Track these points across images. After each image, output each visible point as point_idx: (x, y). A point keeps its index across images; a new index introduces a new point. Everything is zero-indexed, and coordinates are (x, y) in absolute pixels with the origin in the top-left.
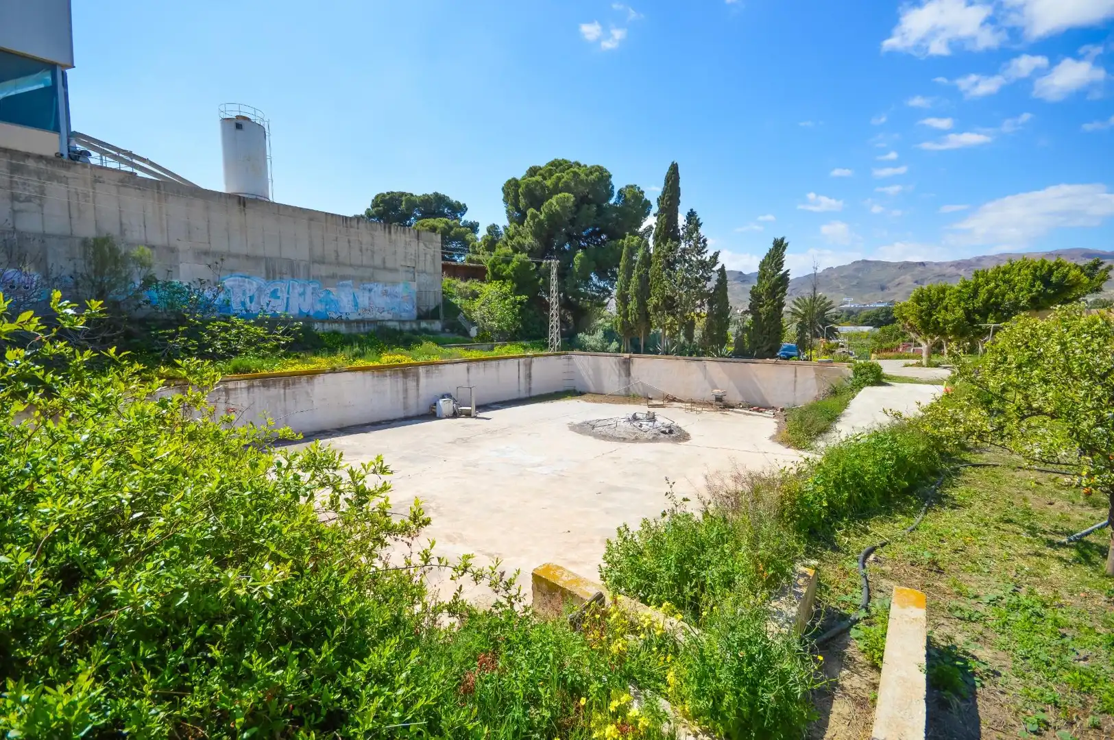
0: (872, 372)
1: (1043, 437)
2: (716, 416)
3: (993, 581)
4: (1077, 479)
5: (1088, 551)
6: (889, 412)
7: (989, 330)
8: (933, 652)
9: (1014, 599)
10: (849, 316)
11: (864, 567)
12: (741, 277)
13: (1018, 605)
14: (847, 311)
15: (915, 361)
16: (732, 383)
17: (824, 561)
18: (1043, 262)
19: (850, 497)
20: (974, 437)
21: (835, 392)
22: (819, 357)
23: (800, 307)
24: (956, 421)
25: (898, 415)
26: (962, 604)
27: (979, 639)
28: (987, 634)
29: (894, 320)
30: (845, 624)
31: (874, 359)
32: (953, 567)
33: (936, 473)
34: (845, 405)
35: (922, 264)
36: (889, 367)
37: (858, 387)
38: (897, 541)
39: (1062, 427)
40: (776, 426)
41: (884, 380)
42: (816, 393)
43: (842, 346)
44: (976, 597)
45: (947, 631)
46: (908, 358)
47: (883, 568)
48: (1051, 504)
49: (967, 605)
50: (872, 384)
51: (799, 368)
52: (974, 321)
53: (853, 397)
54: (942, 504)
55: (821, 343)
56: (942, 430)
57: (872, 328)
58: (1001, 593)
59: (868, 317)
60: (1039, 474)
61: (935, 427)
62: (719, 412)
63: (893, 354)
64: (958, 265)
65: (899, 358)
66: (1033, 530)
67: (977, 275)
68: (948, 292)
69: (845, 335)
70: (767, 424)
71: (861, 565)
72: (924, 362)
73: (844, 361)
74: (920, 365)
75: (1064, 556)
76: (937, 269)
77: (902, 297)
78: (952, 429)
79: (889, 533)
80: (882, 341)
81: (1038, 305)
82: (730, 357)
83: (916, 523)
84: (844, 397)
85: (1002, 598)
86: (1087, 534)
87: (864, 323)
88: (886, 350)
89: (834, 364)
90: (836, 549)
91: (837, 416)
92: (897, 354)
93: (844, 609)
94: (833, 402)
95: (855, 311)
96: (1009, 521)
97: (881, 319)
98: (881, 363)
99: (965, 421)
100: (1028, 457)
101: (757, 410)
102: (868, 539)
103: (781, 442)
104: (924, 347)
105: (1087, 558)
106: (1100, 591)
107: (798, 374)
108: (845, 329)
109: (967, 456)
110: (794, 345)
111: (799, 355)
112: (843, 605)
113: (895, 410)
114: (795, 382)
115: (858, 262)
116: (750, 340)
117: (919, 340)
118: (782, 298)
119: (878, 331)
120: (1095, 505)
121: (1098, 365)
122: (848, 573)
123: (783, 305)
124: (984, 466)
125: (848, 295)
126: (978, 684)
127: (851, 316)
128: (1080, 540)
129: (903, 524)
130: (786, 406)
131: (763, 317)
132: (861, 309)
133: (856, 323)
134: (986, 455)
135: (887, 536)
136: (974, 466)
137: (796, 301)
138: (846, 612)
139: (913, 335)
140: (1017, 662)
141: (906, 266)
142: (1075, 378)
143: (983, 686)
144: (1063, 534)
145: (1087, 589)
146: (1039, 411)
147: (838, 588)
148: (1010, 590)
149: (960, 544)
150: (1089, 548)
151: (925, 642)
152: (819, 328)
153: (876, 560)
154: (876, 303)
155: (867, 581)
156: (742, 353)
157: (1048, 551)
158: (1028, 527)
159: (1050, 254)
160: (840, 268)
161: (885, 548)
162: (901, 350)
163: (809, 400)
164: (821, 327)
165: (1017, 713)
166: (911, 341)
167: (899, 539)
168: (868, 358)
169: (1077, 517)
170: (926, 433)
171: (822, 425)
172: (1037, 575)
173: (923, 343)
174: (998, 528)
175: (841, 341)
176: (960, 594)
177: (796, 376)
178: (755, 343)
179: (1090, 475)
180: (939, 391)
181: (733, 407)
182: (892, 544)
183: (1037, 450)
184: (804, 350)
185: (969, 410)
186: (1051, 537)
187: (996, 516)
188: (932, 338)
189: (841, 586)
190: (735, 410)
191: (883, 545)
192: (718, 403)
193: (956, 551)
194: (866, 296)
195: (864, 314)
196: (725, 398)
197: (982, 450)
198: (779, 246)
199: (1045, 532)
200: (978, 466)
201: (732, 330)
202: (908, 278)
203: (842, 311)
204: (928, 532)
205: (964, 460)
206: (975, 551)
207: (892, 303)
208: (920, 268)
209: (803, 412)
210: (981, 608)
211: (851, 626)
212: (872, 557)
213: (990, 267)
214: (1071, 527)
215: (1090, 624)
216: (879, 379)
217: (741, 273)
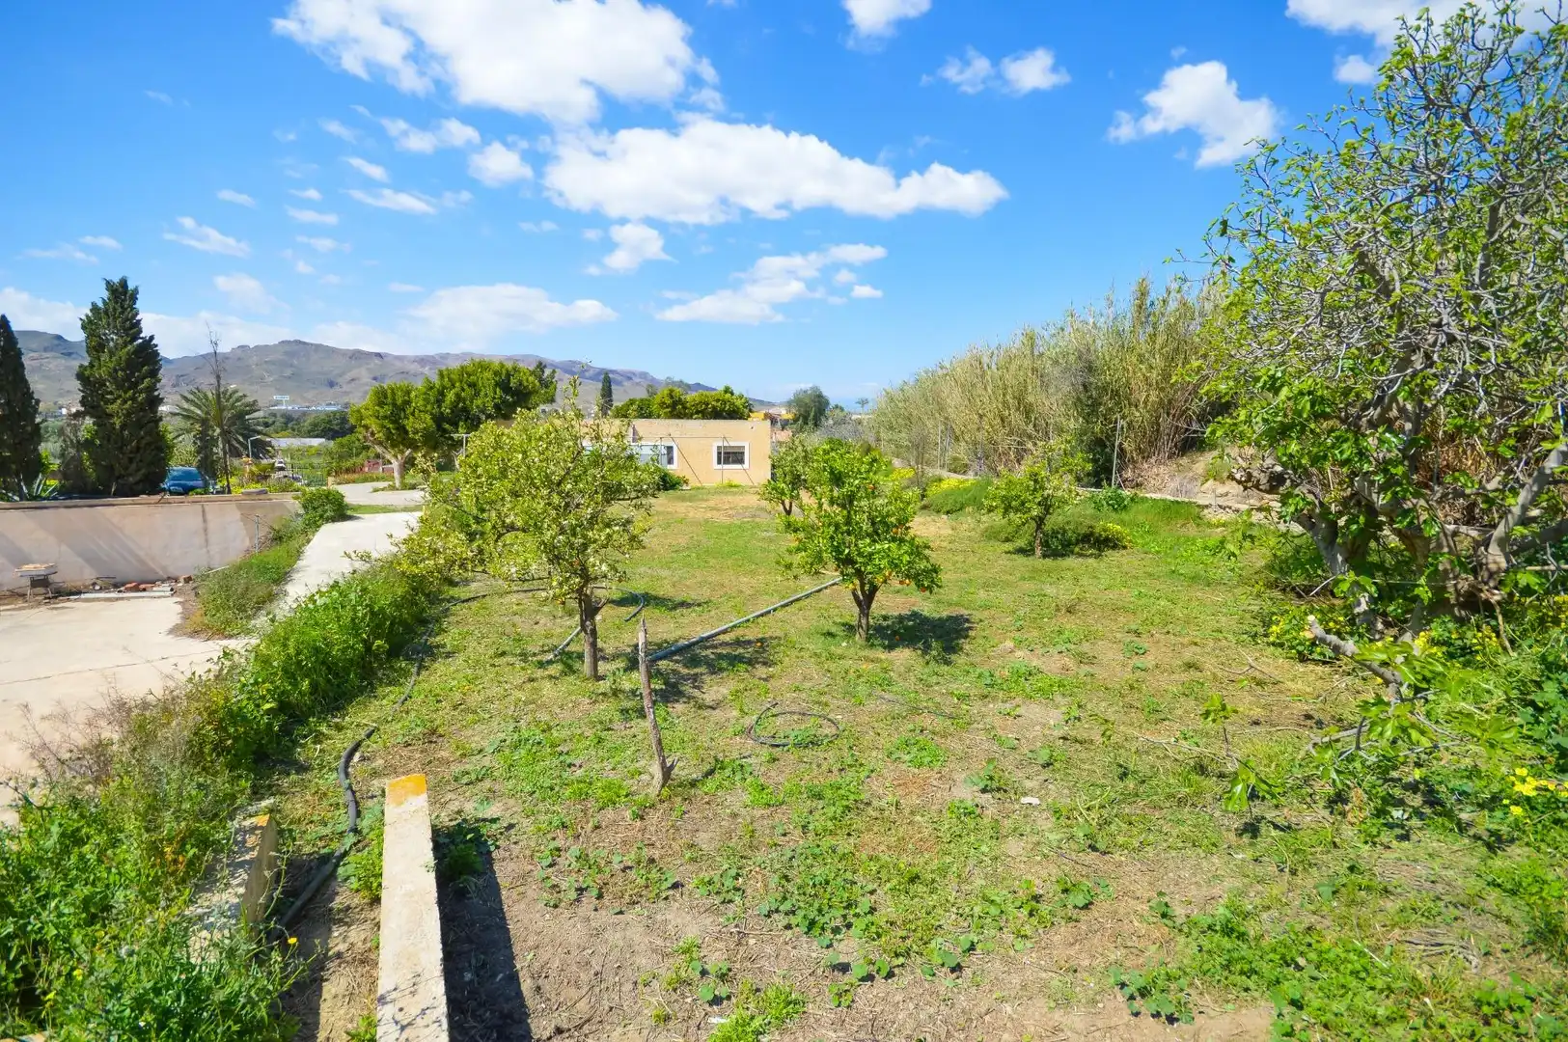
0: (329, 502)
1: (517, 553)
2: (40, 618)
3: (494, 724)
4: (551, 592)
5: (570, 661)
6: (353, 555)
7: (462, 441)
8: (442, 840)
9: (516, 736)
10: (286, 424)
11: (347, 775)
12: (58, 344)
13: (520, 741)
14: (282, 416)
15: (385, 484)
16: (64, 548)
17: (285, 794)
18: (502, 365)
19: (314, 686)
20: (456, 568)
21: (278, 539)
22: (240, 487)
23: (199, 408)
24: (435, 552)
25: (365, 557)
26: (467, 766)
27: (491, 796)
28: (497, 787)
29: (352, 430)
30: (328, 868)
31: (331, 485)
32: (454, 727)
33: (424, 622)
34: (299, 554)
35: (379, 355)
36: (353, 493)
37: (313, 525)
38: (387, 722)
39: (531, 542)
40: (179, 608)
41: (349, 513)
42: (247, 543)
43: (282, 469)
44: (480, 751)
45: (454, 806)
46: (378, 479)
47: (373, 765)
48: (537, 623)
49: (472, 765)
50: (333, 520)
51: (208, 507)
52: (445, 431)
53: (309, 541)
54: (434, 658)
55: (246, 464)
56: (422, 565)
57: (323, 440)
58: (502, 736)
59: (315, 425)
60: (523, 595)
61: (415, 563)
62: (43, 608)
63: (356, 476)
64: (422, 361)
65: (365, 480)
66: (524, 656)
67: (441, 375)
68: (413, 394)
69: (285, 452)
70: (162, 609)
71: (342, 776)
72: (398, 484)
73: (284, 490)
74: (393, 488)
75: (552, 673)
76: (398, 364)
77: (358, 398)
78: (432, 562)
79: (376, 715)
80: (341, 457)
81: (503, 412)
82: (55, 498)
83: (407, 692)
84: (294, 544)
85: (505, 741)
86: (568, 645)
87: (311, 434)
88: (348, 471)
89: (271, 495)
90: (302, 769)
91: (286, 573)
92: (362, 476)
93: (324, 847)
94: (278, 552)
95: (295, 416)
96: (503, 654)
97: (337, 428)
98: (342, 489)
99: (445, 549)
100: (508, 579)
101: (136, 589)
102: (349, 734)
103: (195, 633)
104: (395, 465)
105: (570, 667)
106: (584, 696)
107: (209, 517)
108: (282, 442)
109: (454, 592)
110: (193, 469)
111: (206, 486)
112: (322, 844)
113: (361, 551)
114: (206, 530)
115: (289, 342)
116: (96, 463)
117: (388, 456)
118: (152, 388)
119: (331, 444)
120: (570, 614)
121: (553, 473)
122: (325, 794)
123: (159, 401)
124: (474, 599)
125: (281, 391)
126: (492, 848)
127: (290, 423)
128: (563, 652)
129: (392, 697)
130: (192, 573)
131: (117, 422)
132: (304, 414)
133: (300, 434)
134: (474, 585)
135: (374, 721)
136: (463, 602)
137: (191, 397)
138: (326, 850)
139: (379, 449)
140: (524, 802)
141: (357, 356)
142: (538, 488)
143: (498, 847)
144: (548, 651)
145: (574, 698)
146: (512, 528)
147: (311, 822)
148: (511, 729)
149: (457, 696)
150: (570, 657)
151: (430, 832)
152: (239, 442)
153: (363, 759)
154: (325, 405)
155: (354, 792)
156: (80, 488)
157: (540, 673)
158: (521, 655)
159: (509, 358)
160: (260, 349)
161: (372, 738)
162: (366, 469)
163: (235, 556)
164: (241, 439)
165: (532, 856)
166: (378, 456)
167: (390, 719)
168: (323, 482)
169: (559, 630)
170: (403, 573)
171: (262, 592)
172: (533, 702)
173: (393, 460)
174: (493, 665)
175: (277, 462)
176: (464, 755)
177: (205, 521)
178: (111, 468)
179: (561, 584)
180: (413, 518)
181: (79, 593)
182: (382, 728)
183: (513, 570)
184: (214, 476)
185: (447, 536)
186: (539, 658)
187: (491, 652)
188: (403, 452)
189: (315, 818)
190: (83, 596)
191: (369, 736)
192: (41, 590)
193: (455, 708)
194: (310, 395)
195: (309, 420)
196: (53, 578)
197: (466, 582)
198: (122, 296)
199: (535, 655)
200: (467, 601)
201: (49, 449)
202: (364, 374)
203: (275, 415)
204: (422, 696)
205: (452, 597)
206: (474, 700)
207: (347, 405)
208: (377, 361)
209: (226, 576)
210: (486, 762)
211: (337, 865)
212: (357, 757)
213: (455, 365)
214: (555, 641)
215: (579, 731)
216: (341, 512)
217: (59, 337)
